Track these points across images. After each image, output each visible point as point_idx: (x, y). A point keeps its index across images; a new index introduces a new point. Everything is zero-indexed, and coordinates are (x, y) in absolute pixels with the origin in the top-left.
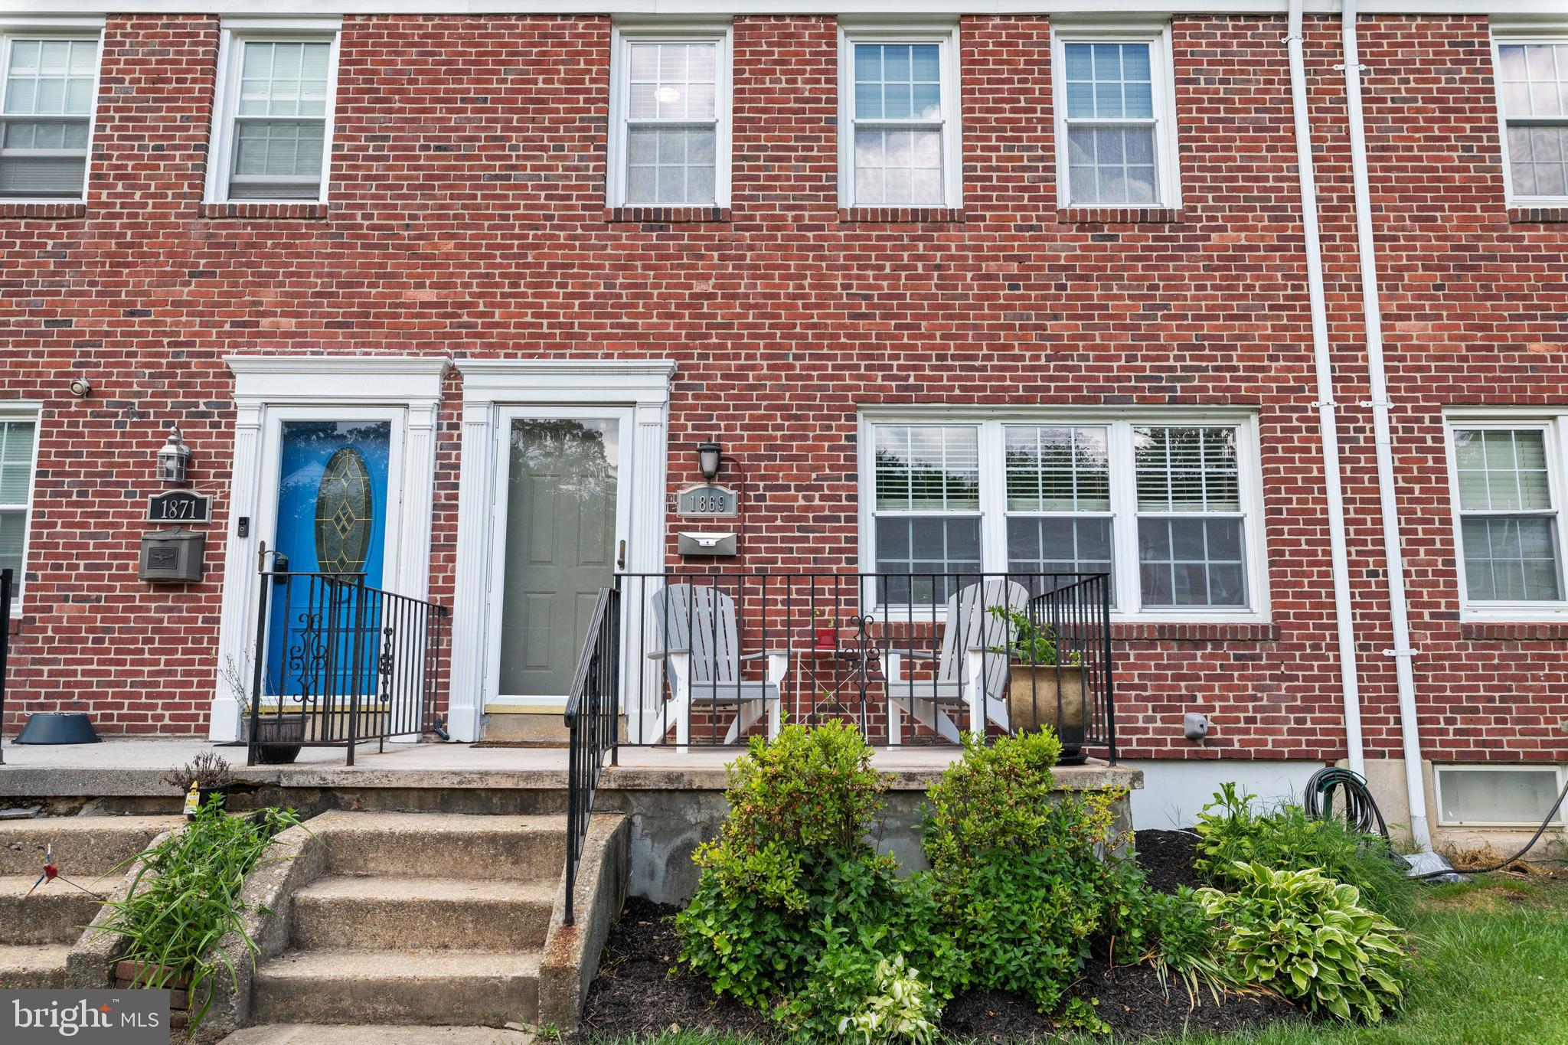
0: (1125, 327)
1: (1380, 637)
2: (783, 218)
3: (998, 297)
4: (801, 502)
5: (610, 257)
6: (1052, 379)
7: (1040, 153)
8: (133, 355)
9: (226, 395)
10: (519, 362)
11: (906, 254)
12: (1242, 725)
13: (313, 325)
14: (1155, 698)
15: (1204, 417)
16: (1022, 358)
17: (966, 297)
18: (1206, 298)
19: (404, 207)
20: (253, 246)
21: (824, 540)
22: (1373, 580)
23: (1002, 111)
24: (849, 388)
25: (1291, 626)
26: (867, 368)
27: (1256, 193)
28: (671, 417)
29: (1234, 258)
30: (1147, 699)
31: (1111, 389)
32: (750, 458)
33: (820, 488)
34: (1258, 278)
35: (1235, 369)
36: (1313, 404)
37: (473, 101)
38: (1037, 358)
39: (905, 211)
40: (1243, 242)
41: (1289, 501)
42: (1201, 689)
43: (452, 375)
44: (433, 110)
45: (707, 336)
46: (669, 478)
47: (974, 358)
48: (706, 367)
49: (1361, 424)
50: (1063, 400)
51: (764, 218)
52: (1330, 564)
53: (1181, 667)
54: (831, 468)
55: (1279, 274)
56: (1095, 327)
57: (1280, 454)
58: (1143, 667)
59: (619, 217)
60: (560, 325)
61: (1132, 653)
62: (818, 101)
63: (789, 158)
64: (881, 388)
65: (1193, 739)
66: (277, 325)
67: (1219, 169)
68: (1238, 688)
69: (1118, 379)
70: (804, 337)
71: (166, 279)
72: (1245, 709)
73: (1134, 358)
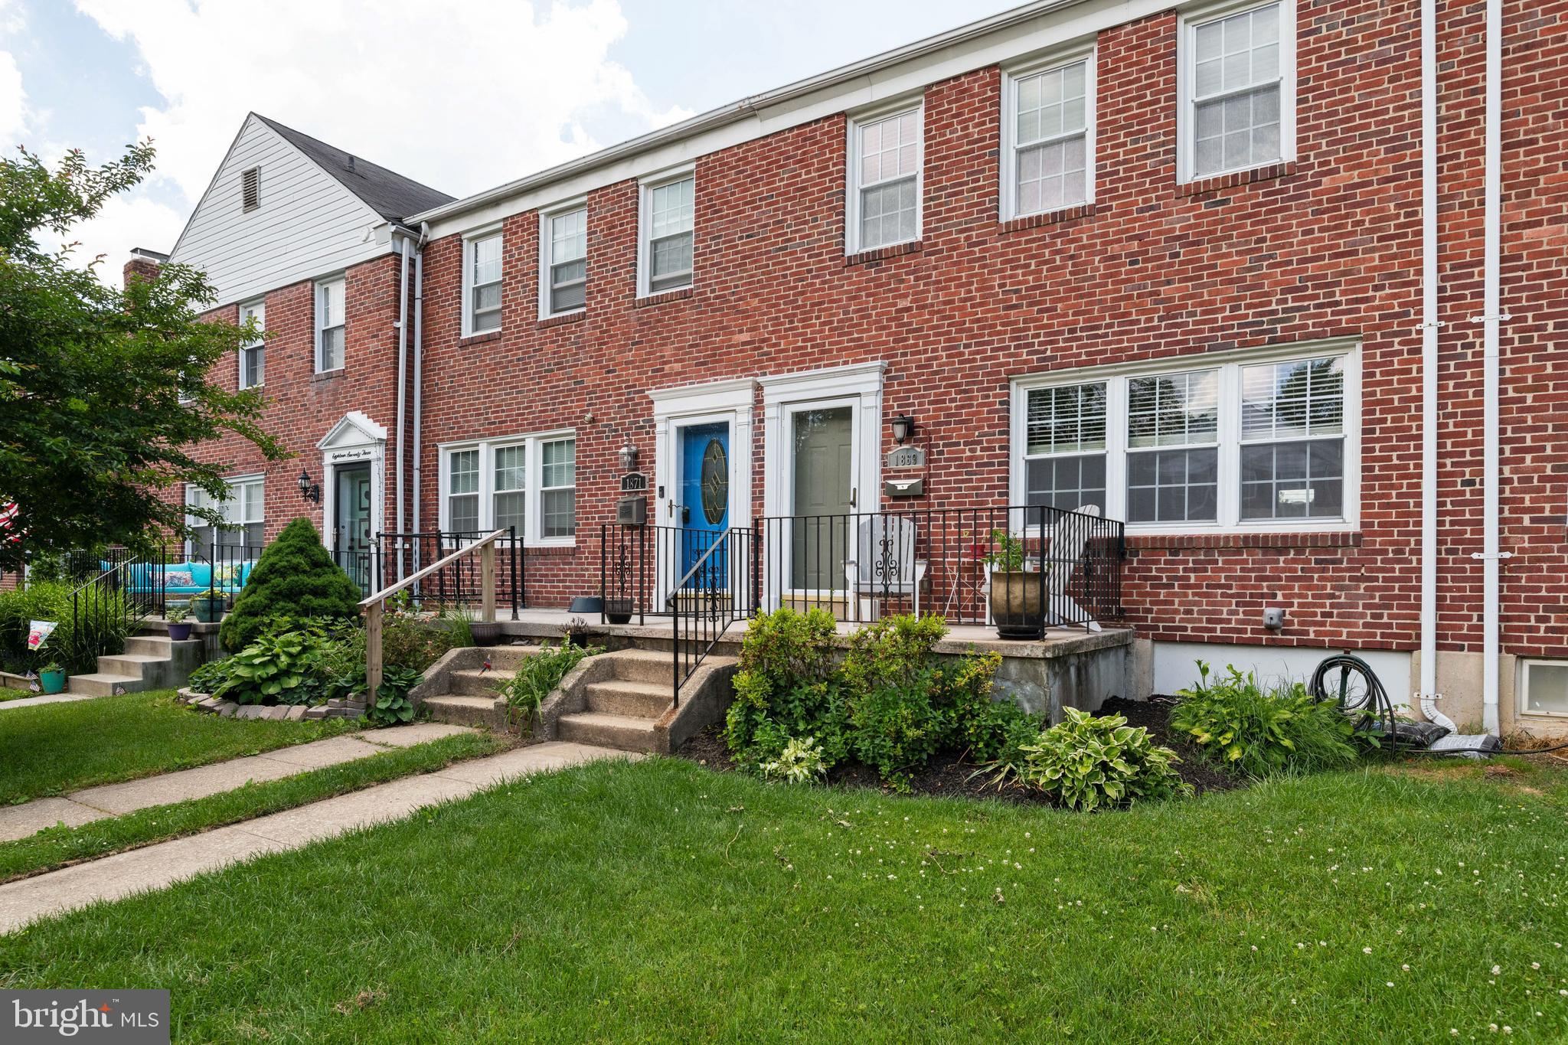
0: (1231, 282)
1: (1470, 541)
2: (957, 240)
3: (1120, 273)
4: (968, 454)
5: (847, 292)
6: (1162, 336)
7: (1162, 138)
8: (610, 396)
9: (650, 415)
10: (795, 374)
11: (1047, 251)
12: (1319, 618)
13: (689, 366)
14: (1237, 595)
15: (1310, 351)
16: (1138, 322)
17: (1093, 277)
18: (1312, 241)
19: (732, 280)
20: (659, 321)
21: (983, 480)
22: (1468, 489)
23: (1130, 109)
24: (1002, 365)
25: (1375, 534)
26: (1016, 347)
27: (1373, 128)
28: (885, 400)
29: (1344, 198)
30: (1232, 596)
31: (1216, 338)
32: (935, 424)
33: (981, 442)
34: (1368, 213)
35: (1338, 303)
36: (1418, 327)
37: (765, 198)
38: (1151, 320)
39: (1046, 216)
40: (1357, 180)
41: (1384, 420)
42: (1281, 588)
43: (758, 388)
44: (743, 211)
45: (906, 339)
46: (883, 443)
47: (1098, 327)
48: (906, 362)
49: (1471, 339)
50: (1172, 353)
51: (944, 243)
52: (1420, 476)
53: (1264, 570)
54: (989, 427)
55: (1392, 205)
56: (1203, 285)
57: (1378, 377)
58: (1230, 570)
59: (852, 262)
60: (817, 345)
61: (1220, 559)
62: (983, 139)
63: (962, 192)
64: (1025, 362)
65: (1271, 629)
66: (672, 368)
67: (1336, 113)
68: (1317, 587)
69: (1222, 329)
70: (971, 329)
71: (622, 349)
72: (1323, 605)
73: (1239, 307)
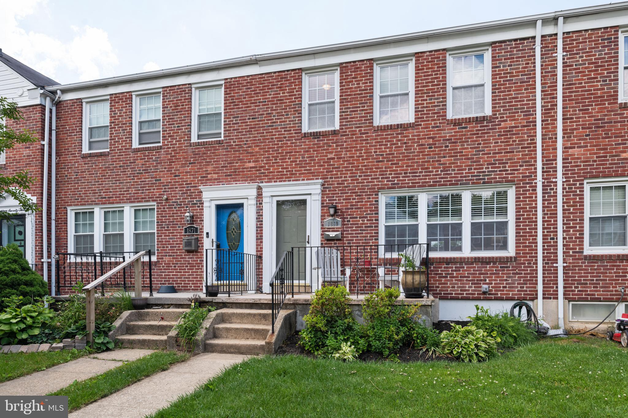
0: (468, 159)
1: (553, 260)
2: (355, 131)
3: (425, 151)
4: (361, 222)
5: (303, 148)
6: (442, 178)
7: (441, 100)
8: (176, 188)
9: (201, 198)
10: (278, 183)
11: (395, 140)
12: (502, 289)
13: (222, 176)
14: (472, 280)
15: (496, 188)
16: (432, 172)
17: (414, 152)
18: (498, 146)
19: (244, 138)
20: (205, 154)
21: (368, 233)
22: (552, 241)
23: (428, 86)
24: (376, 185)
25: (521, 257)
26: (382, 178)
27: (519, 107)
28: (322, 197)
29: (509, 131)
30: (470, 281)
31: (463, 180)
32: (346, 209)
33: (367, 217)
34: (518, 138)
35: (507, 170)
36: (535, 181)
37: (262, 102)
38: (438, 171)
39: (394, 125)
40: (513, 125)
41: (524, 215)
42: (488, 277)
43: (259, 188)
44: (250, 107)
45: (332, 171)
46: (322, 216)
47: (416, 173)
48: (332, 181)
49: (552, 187)
50: (446, 185)
51: (349, 131)
52: (536, 236)
53: (482, 270)
54: (370, 211)
55: (526, 136)
56: (458, 159)
57: (522, 199)
58: (469, 271)
59: (306, 135)
60: (289, 171)
61: (465, 266)
62: (367, 90)
63: (357, 111)
64: (386, 185)
65: (484, 293)
66: (212, 177)
67: (506, 99)
68: (501, 277)
69: (465, 177)
70: (362, 169)
71: (183, 165)
72: (503, 284)
73: (471, 169)
